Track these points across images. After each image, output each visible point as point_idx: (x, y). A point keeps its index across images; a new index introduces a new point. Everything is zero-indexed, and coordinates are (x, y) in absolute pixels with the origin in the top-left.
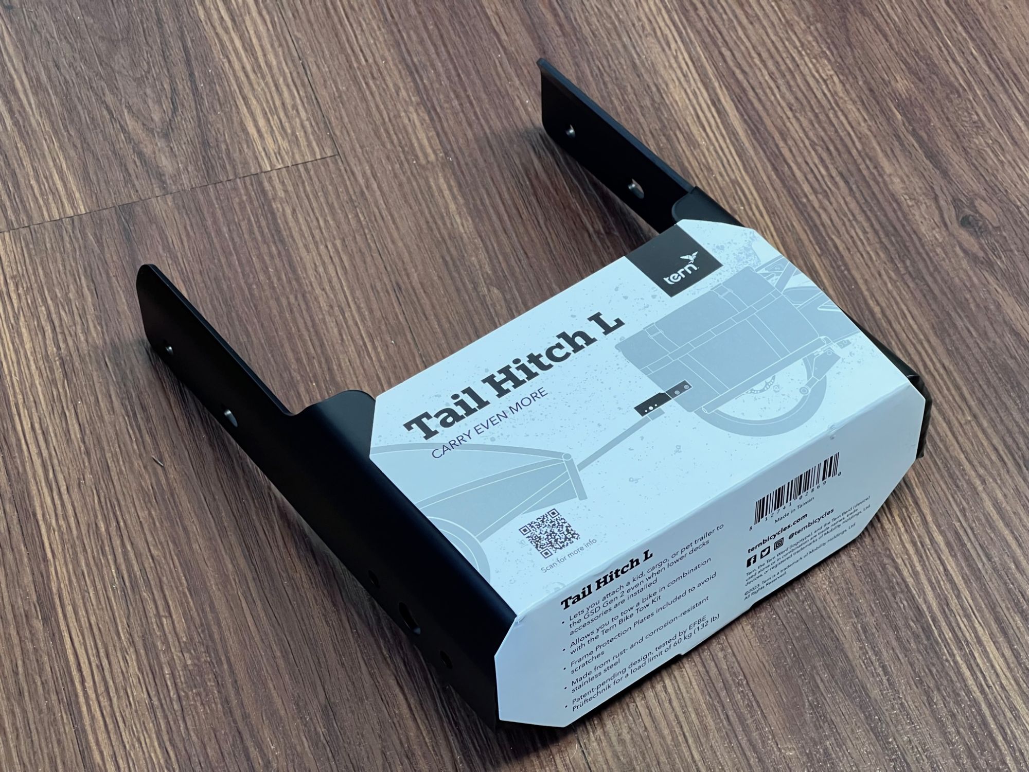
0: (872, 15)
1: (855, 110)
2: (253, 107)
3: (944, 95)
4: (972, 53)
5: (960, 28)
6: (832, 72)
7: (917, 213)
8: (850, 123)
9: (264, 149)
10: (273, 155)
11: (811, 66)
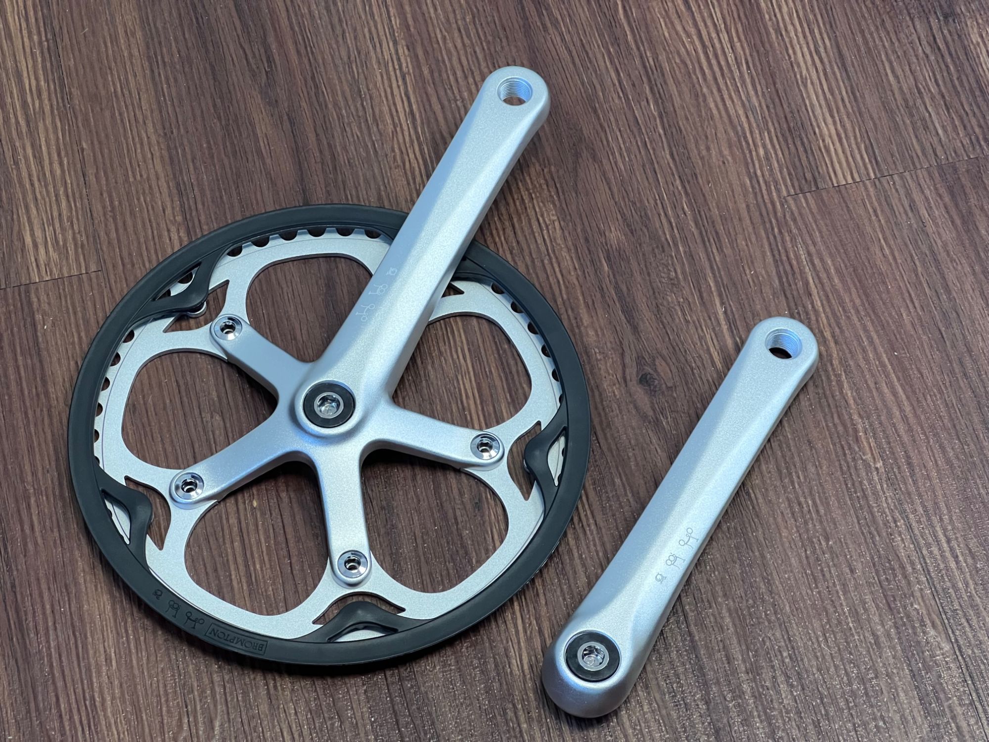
0: (601, 162)
1: (568, 258)
2: (33, 216)
3: (650, 249)
4: (683, 209)
5: (678, 182)
6: (555, 218)
7: (603, 367)
8: (561, 271)
9: (36, 260)
10: (43, 266)
11: (537, 210)
